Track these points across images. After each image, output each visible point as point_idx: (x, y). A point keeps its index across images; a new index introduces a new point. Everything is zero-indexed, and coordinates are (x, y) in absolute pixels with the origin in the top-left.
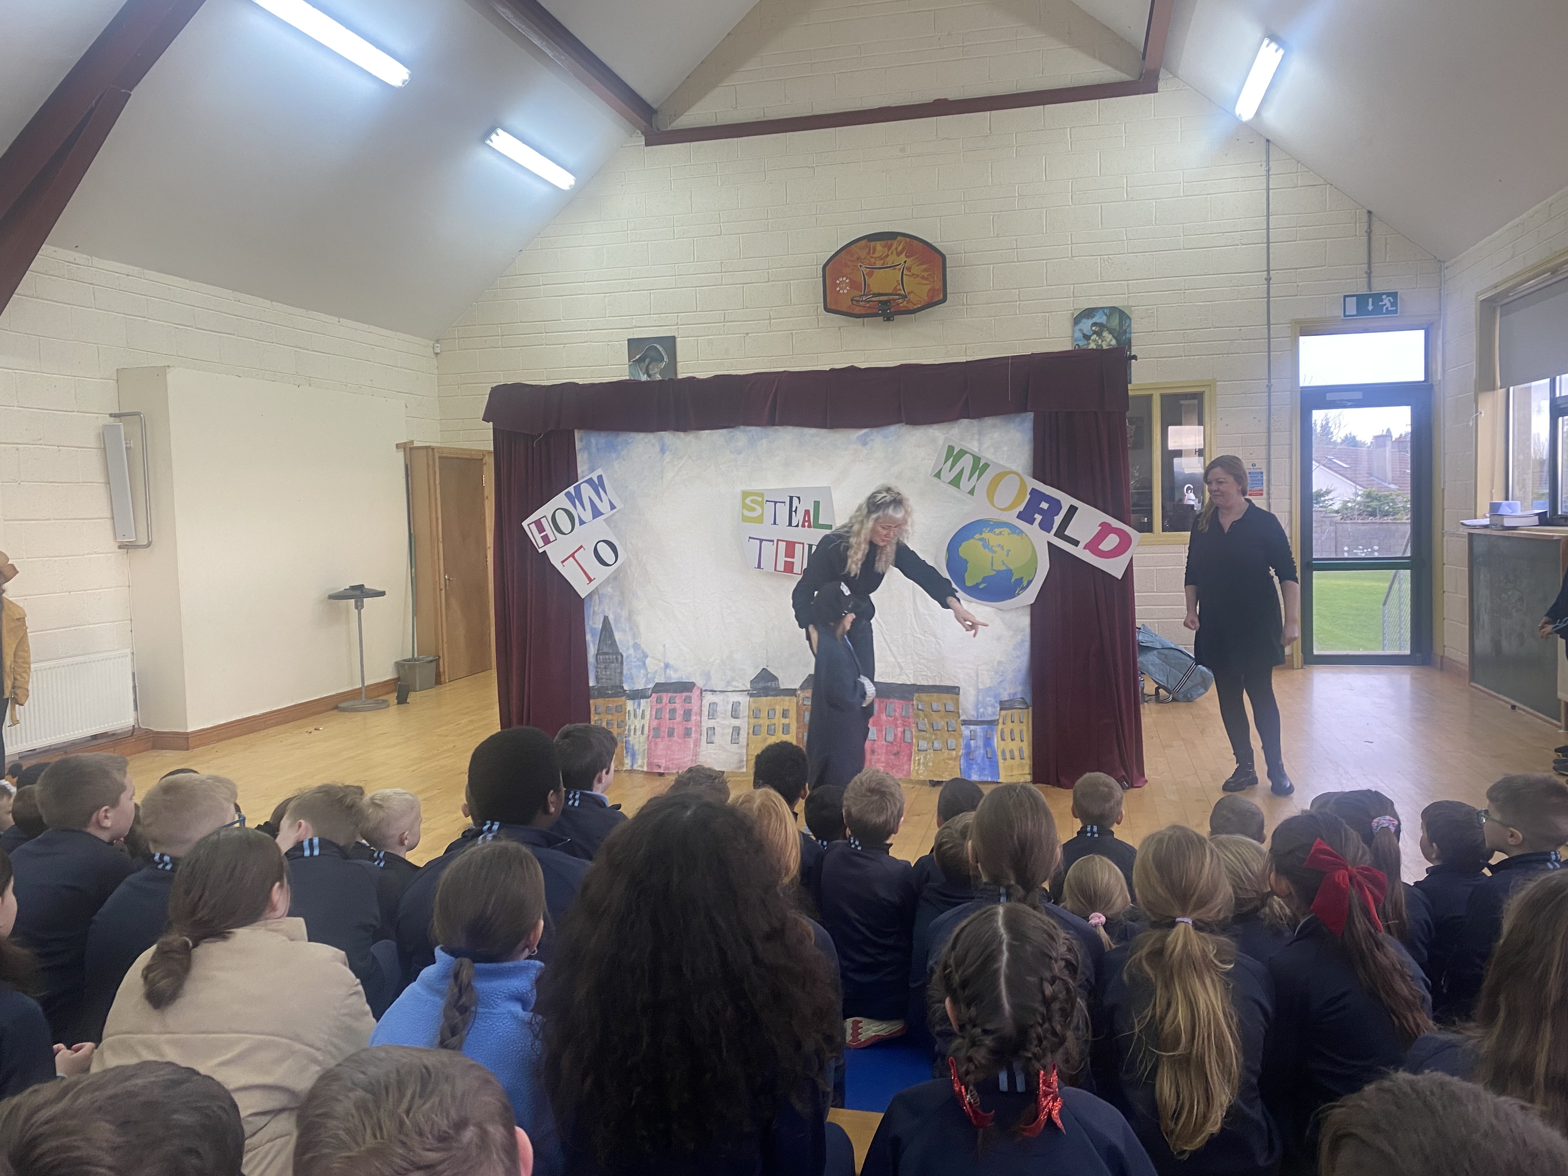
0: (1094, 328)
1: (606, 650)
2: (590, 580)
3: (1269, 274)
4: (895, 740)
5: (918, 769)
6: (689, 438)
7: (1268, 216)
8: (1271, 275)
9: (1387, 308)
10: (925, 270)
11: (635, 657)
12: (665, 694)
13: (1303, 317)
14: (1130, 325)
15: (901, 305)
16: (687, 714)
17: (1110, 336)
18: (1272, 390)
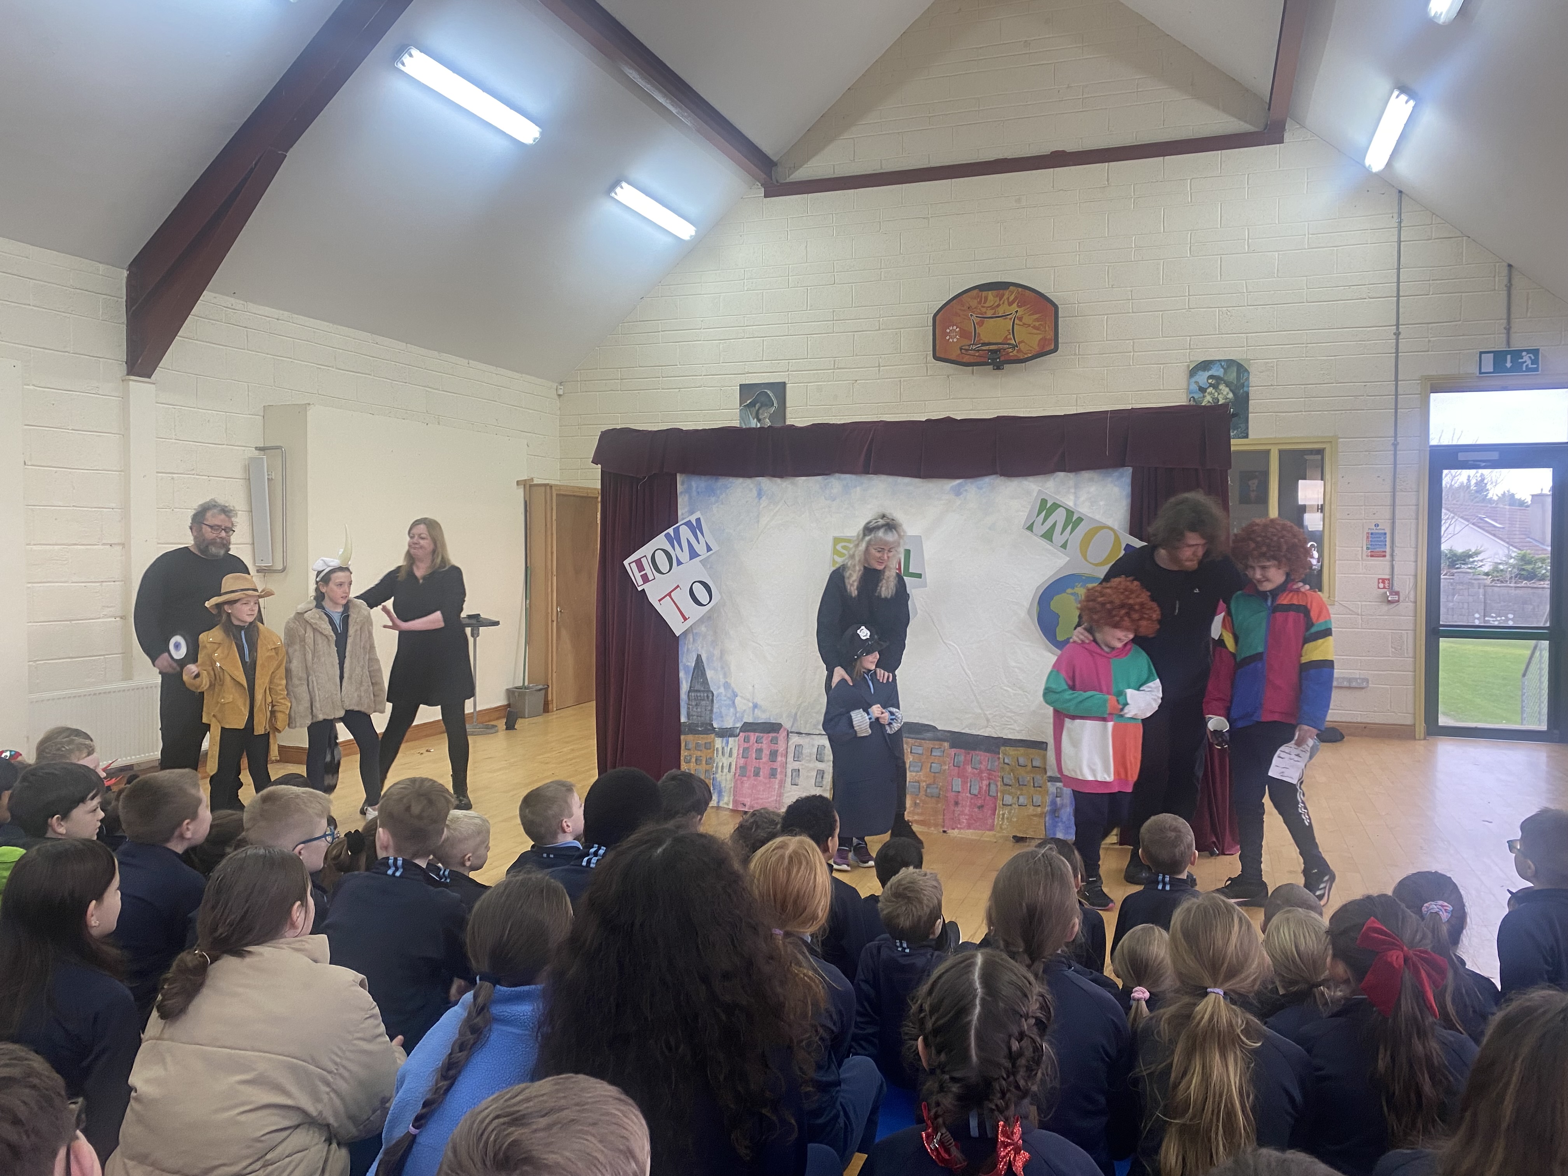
0: (1210, 381)
1: (698, 687)
2: (685, 619)
3: (1398, 329)
4: (979, 792)
5: (1002, 824)
6: (785, 484)
7: (1399, 269)
8: (1400, 330)
9: (1527, 366)
10: (1037, 320)
11: (725, 696)
12: (752, 733)
13: (1434, 373)
14: (1248, 379)
15: (1011, 354)
16: (774, 755)
17: (1227, 389)
18: (1399, 447)
